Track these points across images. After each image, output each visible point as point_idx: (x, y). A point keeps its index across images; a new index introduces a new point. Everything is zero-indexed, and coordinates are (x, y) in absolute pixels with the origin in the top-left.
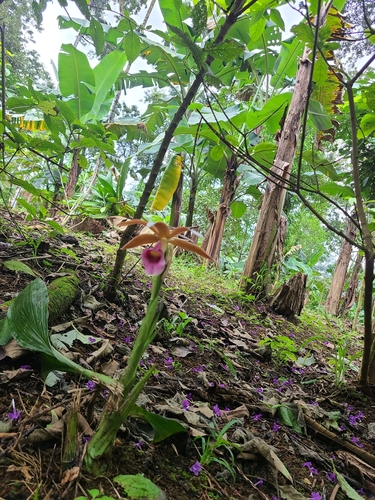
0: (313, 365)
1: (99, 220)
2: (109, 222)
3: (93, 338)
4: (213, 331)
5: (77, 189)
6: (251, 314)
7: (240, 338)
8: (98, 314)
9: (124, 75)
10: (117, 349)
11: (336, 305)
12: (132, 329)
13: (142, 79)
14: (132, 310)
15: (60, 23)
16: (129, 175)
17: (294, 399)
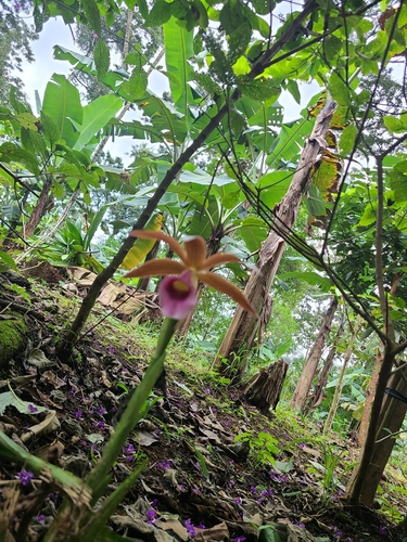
0: (291, 472)
1: (58, 268)
2: (69, 272)
3: (34, 406)
4: (181, 415)
5: (37, 231)
6: (223, 400)
7: (212, 429)
8: (45, 375)
9: (115, 122)
10: (64, 426)
11: (301, 402)
12: (86, 401)
13: (134, 130)
14: (88, 376)
15: (55, 53)
16: (99, 228)
17: (278, 516)
